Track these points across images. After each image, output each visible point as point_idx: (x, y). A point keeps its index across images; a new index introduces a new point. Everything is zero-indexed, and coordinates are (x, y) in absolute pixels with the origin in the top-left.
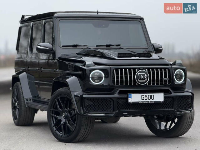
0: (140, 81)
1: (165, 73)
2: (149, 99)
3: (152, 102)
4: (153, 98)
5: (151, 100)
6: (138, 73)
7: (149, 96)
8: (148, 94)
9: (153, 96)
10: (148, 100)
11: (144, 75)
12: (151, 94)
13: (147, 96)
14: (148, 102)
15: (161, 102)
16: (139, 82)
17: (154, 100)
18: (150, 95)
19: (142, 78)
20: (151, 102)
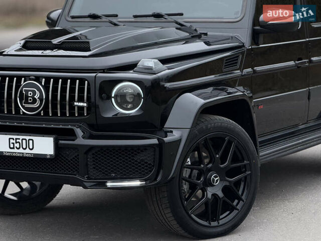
0: (27, 106)
1: (81, 90)
2: (24, 147)
3: (30, 156)
4: (31, 147)
5: (28, 151)
6: (22, 88)
7: (24, 141)
8: (21, 137)
9: (31, 142)
10: (21, 150)
11: (34, 93)
12: (28, 138)
13: (20, 141)
14: (21, 155)
15: (48, 157)
16: (23, 107)
17: (34, 151)
18: (26, 139)
19: (30, 100)
20: (27, 155)
